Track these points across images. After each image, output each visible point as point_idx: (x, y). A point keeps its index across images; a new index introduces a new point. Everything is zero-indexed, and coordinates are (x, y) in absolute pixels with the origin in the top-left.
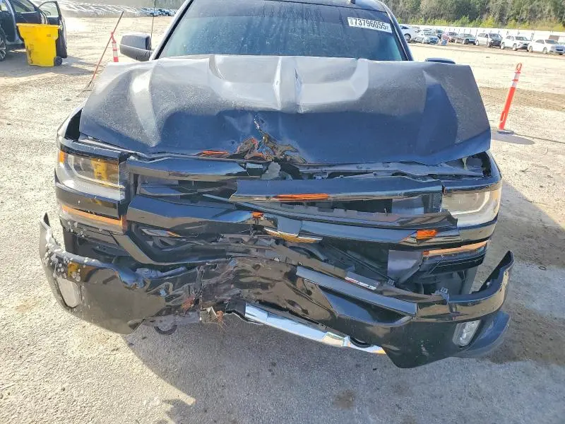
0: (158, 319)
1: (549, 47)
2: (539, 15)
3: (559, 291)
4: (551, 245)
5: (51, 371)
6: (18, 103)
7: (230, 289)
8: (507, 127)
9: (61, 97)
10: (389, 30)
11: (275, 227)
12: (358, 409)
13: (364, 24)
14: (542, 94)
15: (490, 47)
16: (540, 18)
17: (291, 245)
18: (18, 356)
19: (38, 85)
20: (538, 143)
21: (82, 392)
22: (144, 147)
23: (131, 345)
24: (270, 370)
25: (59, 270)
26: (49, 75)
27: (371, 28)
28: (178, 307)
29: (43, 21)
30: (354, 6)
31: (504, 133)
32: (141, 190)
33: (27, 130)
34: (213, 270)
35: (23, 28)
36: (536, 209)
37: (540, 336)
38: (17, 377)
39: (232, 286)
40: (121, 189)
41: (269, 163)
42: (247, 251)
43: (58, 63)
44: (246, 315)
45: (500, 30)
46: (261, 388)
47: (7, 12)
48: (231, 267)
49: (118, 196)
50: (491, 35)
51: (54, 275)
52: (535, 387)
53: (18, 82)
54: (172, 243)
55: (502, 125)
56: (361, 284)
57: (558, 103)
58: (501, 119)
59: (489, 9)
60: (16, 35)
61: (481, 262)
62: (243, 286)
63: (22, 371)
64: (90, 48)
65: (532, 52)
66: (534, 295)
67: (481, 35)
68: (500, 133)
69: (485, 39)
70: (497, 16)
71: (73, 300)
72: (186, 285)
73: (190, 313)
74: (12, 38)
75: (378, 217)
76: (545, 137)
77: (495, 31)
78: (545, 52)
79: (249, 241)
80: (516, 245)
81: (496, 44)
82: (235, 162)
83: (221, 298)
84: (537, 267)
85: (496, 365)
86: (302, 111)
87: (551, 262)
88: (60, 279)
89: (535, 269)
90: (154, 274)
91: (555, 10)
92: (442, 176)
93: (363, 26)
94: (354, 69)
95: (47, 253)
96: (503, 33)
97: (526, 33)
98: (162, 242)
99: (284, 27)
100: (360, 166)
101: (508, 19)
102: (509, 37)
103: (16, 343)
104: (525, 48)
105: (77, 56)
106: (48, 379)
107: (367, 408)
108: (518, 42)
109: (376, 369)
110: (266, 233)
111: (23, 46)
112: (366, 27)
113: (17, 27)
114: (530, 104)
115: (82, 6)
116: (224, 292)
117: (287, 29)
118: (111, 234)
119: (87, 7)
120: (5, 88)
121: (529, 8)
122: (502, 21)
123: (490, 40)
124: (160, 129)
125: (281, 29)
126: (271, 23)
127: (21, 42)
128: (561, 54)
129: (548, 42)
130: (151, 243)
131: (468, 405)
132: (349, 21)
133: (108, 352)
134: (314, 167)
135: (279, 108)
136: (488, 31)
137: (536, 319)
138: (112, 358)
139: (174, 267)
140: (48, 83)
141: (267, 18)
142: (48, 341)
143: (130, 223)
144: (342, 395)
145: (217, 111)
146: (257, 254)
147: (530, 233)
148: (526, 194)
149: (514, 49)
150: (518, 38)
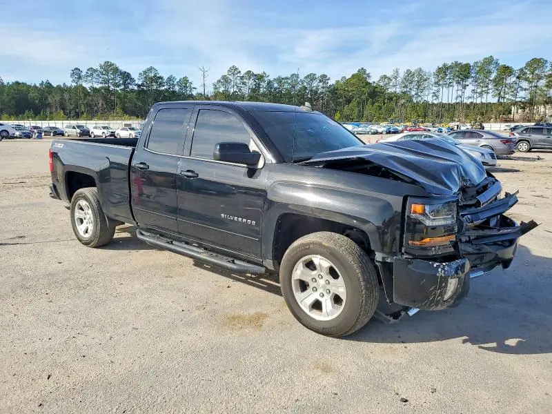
50: (79, 127)
67: (67, 127)
69: (74, 130)
81: (85, 134)
102: (95, 128)
104: (113, 135)
108: (106, 131)
123: (79, 131)
136: (73, 123)
150: (104, 128)
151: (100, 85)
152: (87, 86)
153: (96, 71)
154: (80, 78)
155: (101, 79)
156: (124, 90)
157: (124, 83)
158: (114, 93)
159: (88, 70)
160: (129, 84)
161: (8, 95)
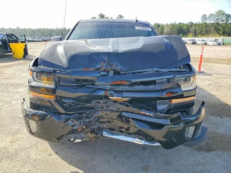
0: (68, 136)
1: (215, 43)
2: (210, 32)
3: (229, 126)
4: (224, 109)
5: (24, 164)
6: (9, 72)
7: (96, 124)
8: (202, 70)
9: (26, 68)
10: (151, 30)
11: (112, 96)
12: (151, 171)
13: (141, 28)
14: (214, 59)
15: (192, 44)
16: (210, 33)
17: (119, 103)
18: (10, 159)
19: (16, 65)
20: (214, 75)
21: (37, 171)
22: (62, 68)
23: (56, 153)
24: (114, 159)
25: (29, 117)
26: (21, 61)
27: (144, 29)
28: (76, 130)
29: (19, 42)
30: (137, 23)
31: (201, 72)
32: (61, 83)
33: (13, 80)
34: (89, 115)
35: (11, 45)
36: (216, 98)
37: (223, 142)
38: (10, 167)
39: (97, 123)
40: (54, 84)
41: (109, 71)
42: (103, 108)
43: (24, 57)
44: (103, 135)
45: (195, 38)
46: (111, 166)
47: (5, 39)
48: (96, 115)
49: (53, 86)
50: (192, 40)
51: (28, 119)
52: (223, 160)
53: (9, 64)
54: (73, 105)
55: (200, 69)
56: (147, 114)
57: (221, 61)
58: (199, 67)
59: (190, 31)
60: (8, 48)
61: (193, 105)
62: (101, 122)
63: (12, 164)
64: (37, 52)
65: (209, 45)
66: (218, 127)
67: (188, 40)
68: (199, 72)
69: (190, 42)
70: (193, 33)
71: (34, 129)
72: (79, 121)
73: (81, 133)
74: (7, 49)
75: (151, 87)
76: (217, 73)
77: (193, 38)
78: (213, 45)
79: (103, 103)
80: (210, 110)
81: (194, 43)
82: (96, 71)
83: (93, 127)
84: (219, 117)
85: (206, 153)
86: (120, 52)
87: (224, 116)
88: (30, 121)
89: (218, 118)
90: (67, 117)
91: (216, 30)
92: (174, 72)
93: (141, 29)
94: (139, 39)
95: (25, 111)
96: (196, 39)
97: (205, 39)
98: (69, 105)
99: (112, 31)
100: (143, 70)
101: (198, 34)
102: (199, 40)
103: (10, 155)
104: (205, 44)
105: (32, 55)
106: (23, 167)
107: (155, 171)
108: (202, 42)
109: (157, 157)
110: (109, 99)
111: (11, 52)
112: (142, 29)
113: (9, 45)
114: (210, 62)
115: (34, 38)
116: (94, 125)
117: (113, 32)
118: (50, 102)
119: (35, 38)
120: (4, 67)
121: (205, 30)
122: (196, 35)
123: (192, 42)
124: (68, 61)
125: (111, 31)
126: (107, 29)
127: (10, 50)
128: (220, 45)
129: (214, 41)
130: (65, 105)
131: (196, 168)
132: (136, 27)
133: (48, 156)
134: (126, 71)
135: (112, 51)
136: (191, 39)
137: (221, 136)
138: (49, 158)
139: (74, 114)
140: (20, 64)
141: (105, 28)
142: (23, 153)
143: (57, 96)
144: (144, 167)
145: (89, 54)
146: (106, 108)
147: (215, 106)
148: (212, 93)
149: (201, 44)
150: (202, 41)
151: (214, 21)
152: (208, 22)
153: (213, 15)
154: (205, 19)
155: (215, 19)
156: (226, 23)
157: (226, 20)
158: (220, 25)
159: (210, 15)
160: (229, 20)
161: (176, 28)
